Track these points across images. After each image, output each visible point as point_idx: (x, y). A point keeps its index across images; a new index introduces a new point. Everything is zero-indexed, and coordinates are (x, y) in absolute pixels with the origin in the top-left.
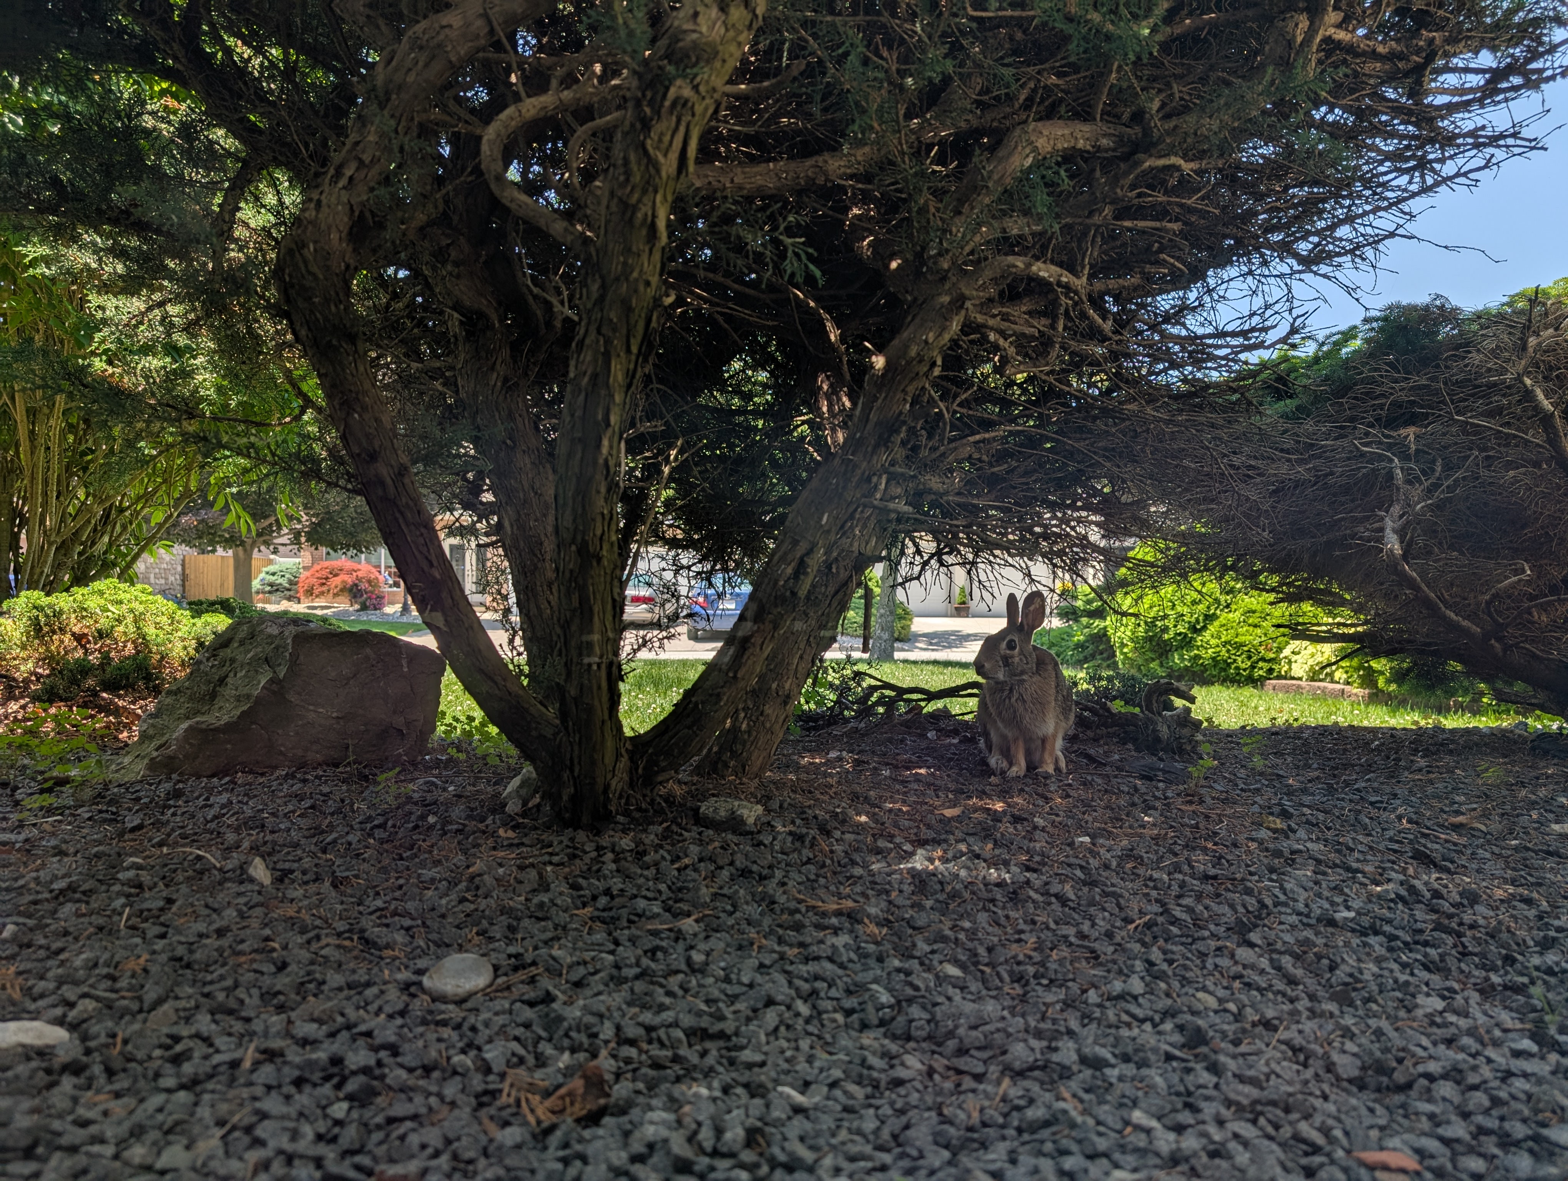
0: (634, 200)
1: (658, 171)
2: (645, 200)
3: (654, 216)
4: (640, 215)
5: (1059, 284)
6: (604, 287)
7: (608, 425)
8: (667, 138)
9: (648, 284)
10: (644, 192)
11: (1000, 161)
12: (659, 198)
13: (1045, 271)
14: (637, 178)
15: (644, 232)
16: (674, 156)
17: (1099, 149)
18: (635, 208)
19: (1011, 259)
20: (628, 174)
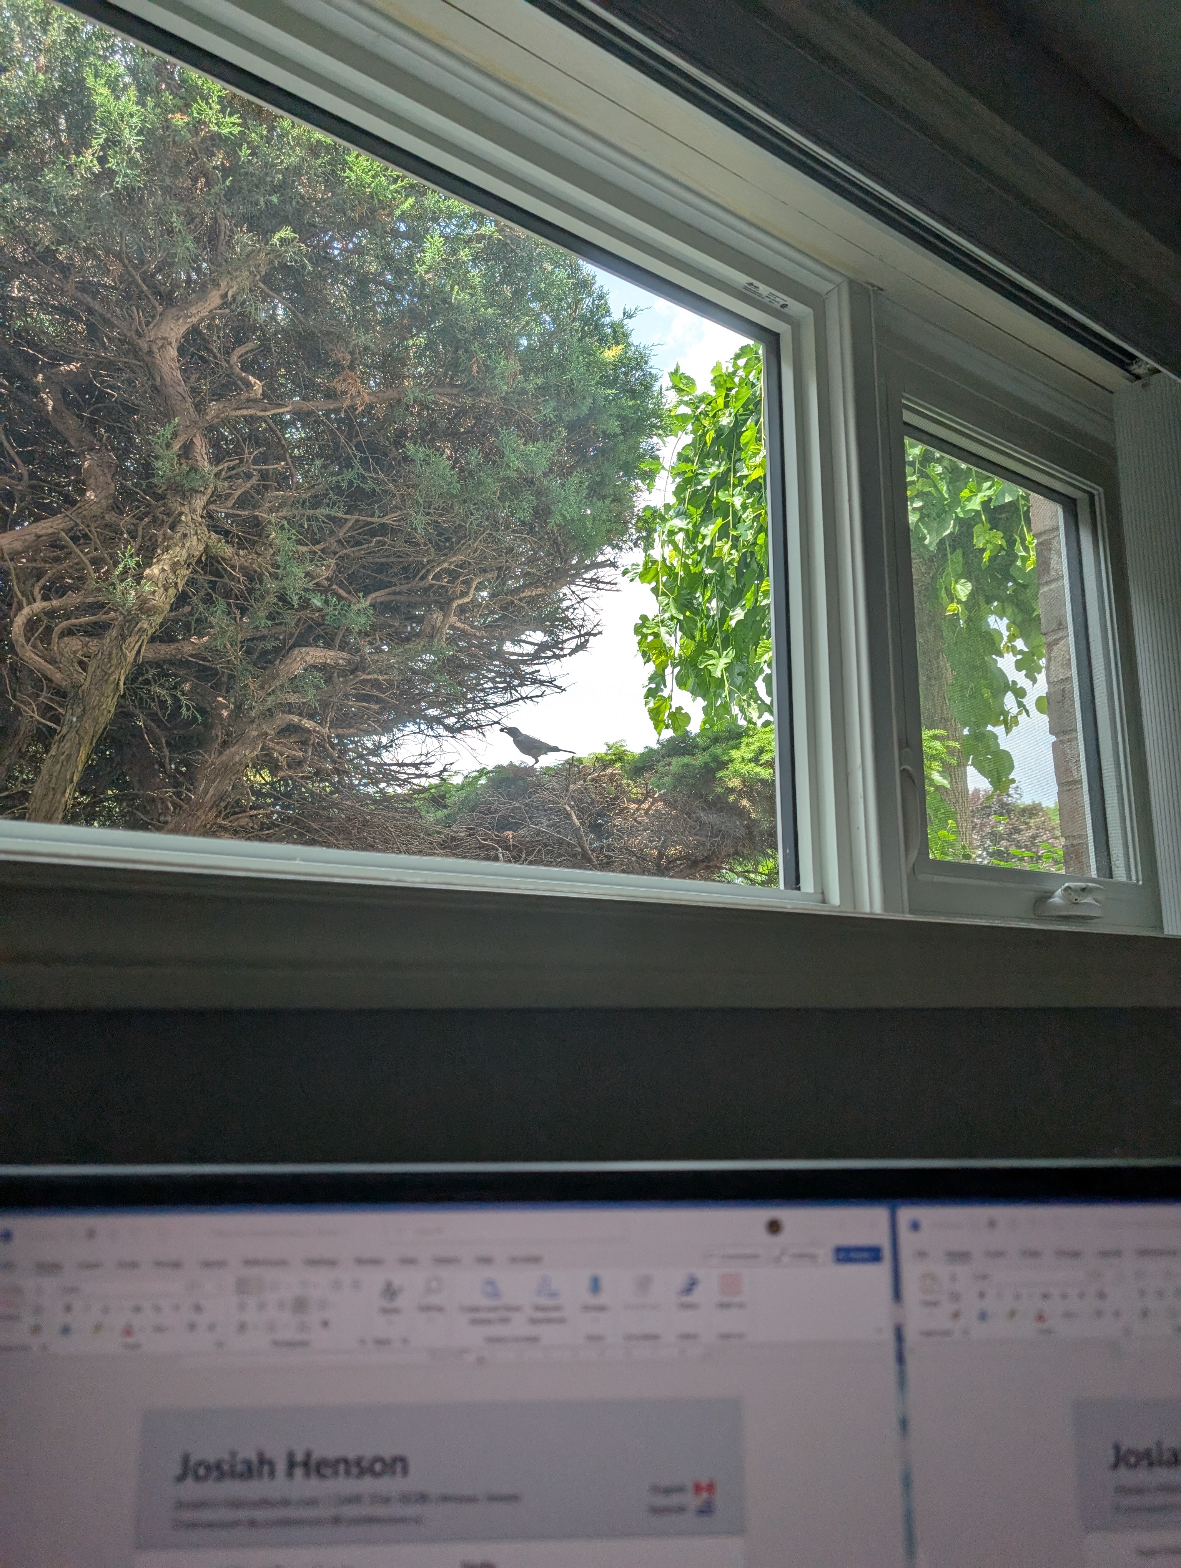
0: (110, 671)
1: (126, 660)
2: (117, 672)
3: (119, 680)
4: (112, 678)
5: (314, 731)
6: (84, 710)
7: (72, 781)
8: (132, 645)
9: (109, 712)
10: (117, 668)
11: (287, 665)
12: (123, 671)
13: (308, 724)
14: (114, 662)
15: (112, 686)
16: (134, 652)
17: (338, 665)
18: (110, 675)
19: (291, 716)
20: (110, 659)
